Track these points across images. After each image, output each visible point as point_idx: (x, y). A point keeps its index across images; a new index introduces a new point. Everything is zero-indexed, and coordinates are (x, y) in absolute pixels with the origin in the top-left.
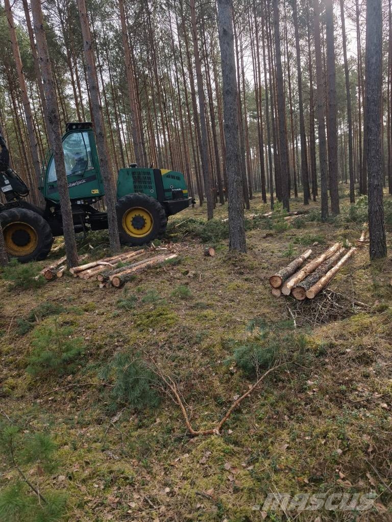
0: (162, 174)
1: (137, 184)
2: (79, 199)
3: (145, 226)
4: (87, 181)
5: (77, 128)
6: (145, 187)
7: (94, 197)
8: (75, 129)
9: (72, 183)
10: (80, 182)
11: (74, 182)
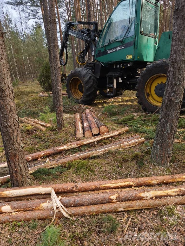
2: (119, 64)
4: (125, 47)
9: (113, 49)
10: (119, 48)
11: (115, 48)
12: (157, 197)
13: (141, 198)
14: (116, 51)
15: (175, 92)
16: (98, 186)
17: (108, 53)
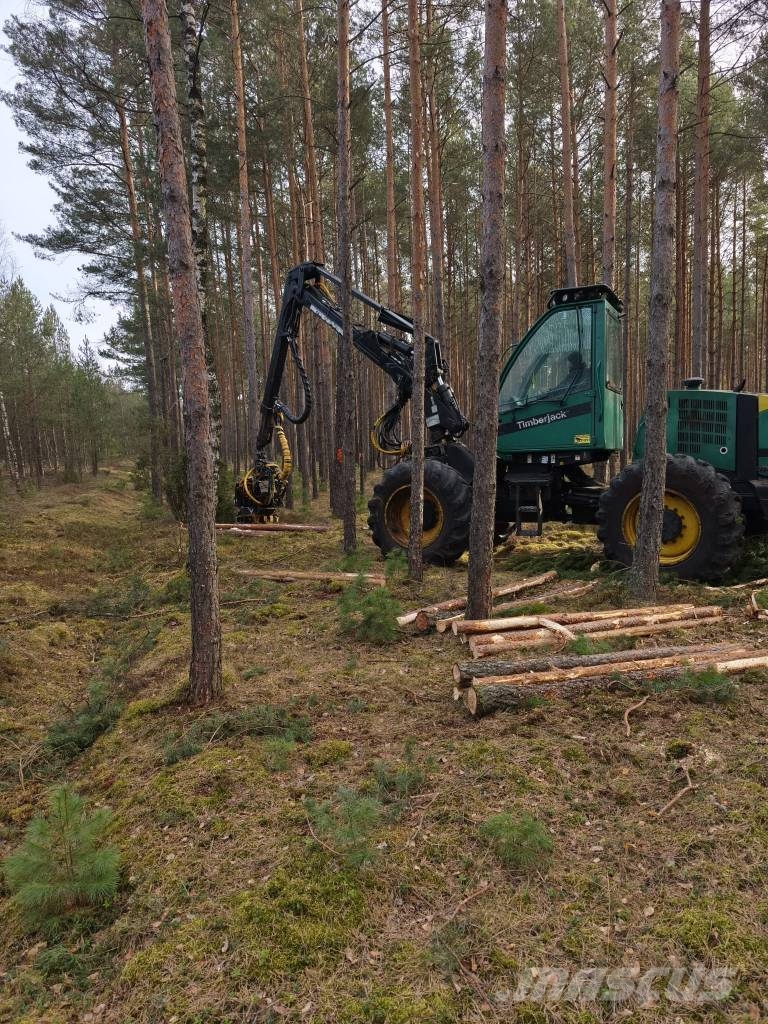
0: (760, 410)
1: (687, 430)
2: (548, 454)
3: (682, 536)
4: (569, 416)
5: (570, 299)
6: (708, 440)
7: (579, 452)
8: (566, 302)
9: (537, 417)
10: (554, 417)
11: (543, 416)
12: (662, 621)
13: (644, 623)
14: (544, 424)
15: (656, 497)
16: (590, 617)
17: (523, 429)
